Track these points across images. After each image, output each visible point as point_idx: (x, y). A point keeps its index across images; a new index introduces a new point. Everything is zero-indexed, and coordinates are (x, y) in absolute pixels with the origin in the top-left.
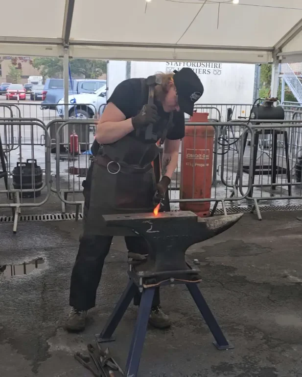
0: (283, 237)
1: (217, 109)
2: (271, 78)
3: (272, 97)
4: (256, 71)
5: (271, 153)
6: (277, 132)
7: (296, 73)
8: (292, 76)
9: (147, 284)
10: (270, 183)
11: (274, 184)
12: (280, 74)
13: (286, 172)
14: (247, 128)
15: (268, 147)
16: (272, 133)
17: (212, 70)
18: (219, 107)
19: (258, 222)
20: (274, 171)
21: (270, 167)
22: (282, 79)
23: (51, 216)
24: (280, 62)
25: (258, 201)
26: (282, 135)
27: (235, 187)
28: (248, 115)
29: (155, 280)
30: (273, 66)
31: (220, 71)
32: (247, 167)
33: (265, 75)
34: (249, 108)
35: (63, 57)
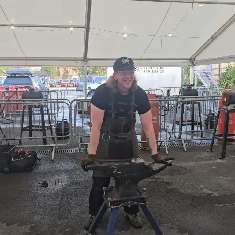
0: (199, 162)
1: (162, 91)
2: (190, 73)
3: (190, 84)
4: (182, 70)
5: (191, 113)
6: (194, 103)
7: (203, 70)
8: (201, 72)
9: (113, 206)
10: (191, 130)
11: (193, 131)
12: (194, 71)
13: (200, 124)
14: (177, 102)
15: (189, 109)
16: (191, 103)
17: (159, 70)
18: (163, 89)
19: (185, 153)
20: (193, 123)
21: (191, 121)
22: (195, 73)
23: (73, 150)
24: (194, 65)
25: (184, 141)
26: (197, 104)
27: (171, 133)
28: (178, 94)
29: (119, 203)
30: (191, 67)
31: (163, 71)
32: (178, 122)
33: (186, 72)
34: (179, 90)
35: (84, 66)
